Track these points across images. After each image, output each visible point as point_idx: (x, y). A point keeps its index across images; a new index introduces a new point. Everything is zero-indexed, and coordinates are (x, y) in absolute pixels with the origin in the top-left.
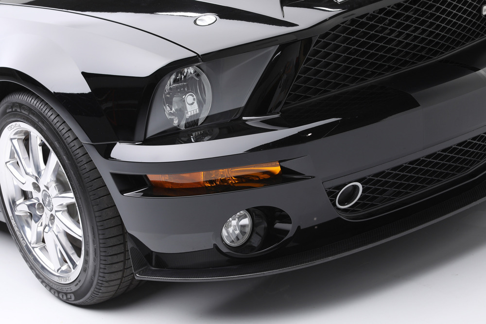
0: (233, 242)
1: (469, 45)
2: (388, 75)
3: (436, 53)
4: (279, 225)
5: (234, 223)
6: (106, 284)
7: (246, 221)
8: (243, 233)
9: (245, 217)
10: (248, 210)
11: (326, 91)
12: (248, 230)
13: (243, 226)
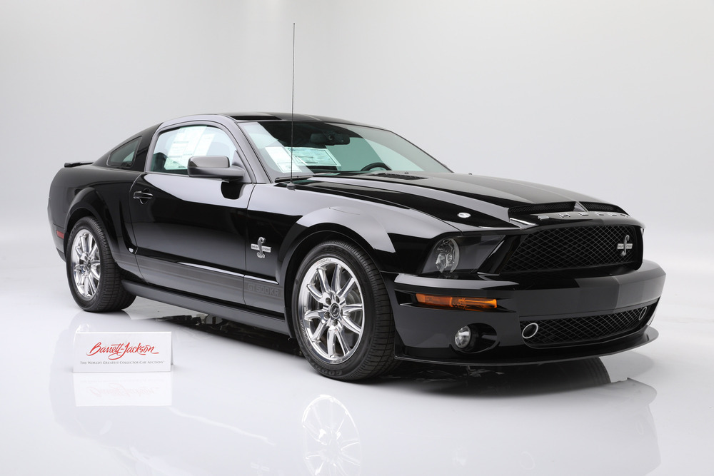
0: (460, 344)
1: (606, 265)
2: (560, 269)
3: (588, 263)
4: (485, 337)
5: (460, 334)
6: (370, 364)
7: (467, 333)
8: (464, 341)
9: (467, 330)
10: (468, 326)
11: (524, 269)
12: (468, 339)
13: (465, 337)
